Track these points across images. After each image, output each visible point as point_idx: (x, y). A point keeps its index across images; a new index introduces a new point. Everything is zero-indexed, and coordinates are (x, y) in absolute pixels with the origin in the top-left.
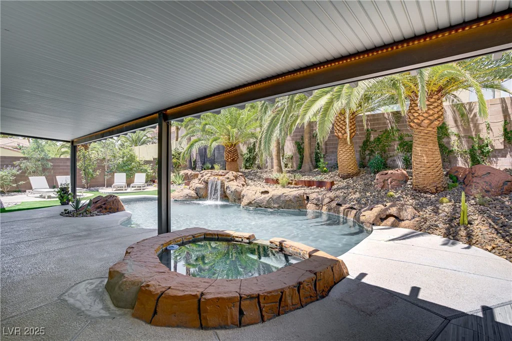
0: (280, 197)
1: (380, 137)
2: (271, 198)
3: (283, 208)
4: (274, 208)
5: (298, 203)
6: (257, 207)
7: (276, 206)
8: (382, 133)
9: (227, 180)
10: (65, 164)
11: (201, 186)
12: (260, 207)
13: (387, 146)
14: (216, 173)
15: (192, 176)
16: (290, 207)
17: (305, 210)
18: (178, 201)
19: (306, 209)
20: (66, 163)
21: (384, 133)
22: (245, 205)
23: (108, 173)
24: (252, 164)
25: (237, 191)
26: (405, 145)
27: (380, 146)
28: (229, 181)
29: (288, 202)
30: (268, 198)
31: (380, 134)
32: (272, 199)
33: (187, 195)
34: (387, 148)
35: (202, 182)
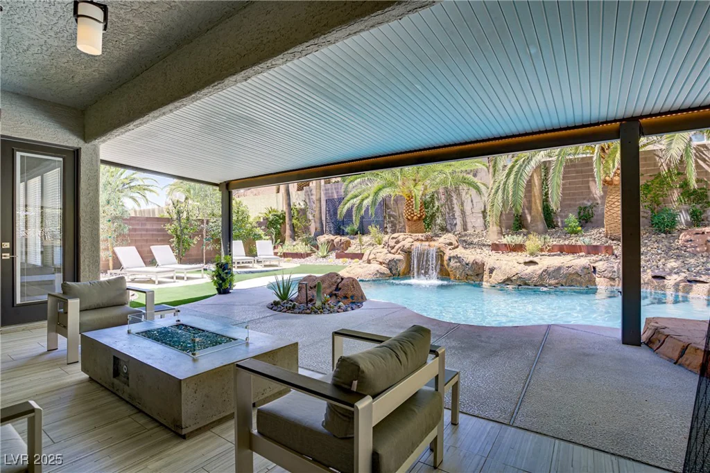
0: (559, 268)
1: (649, 183)
2: (545, 271)
3: (562, 285)
4: (550, 285)
5: (587, 277)
6: (522, 285)
7: (553, 282)
8: (653, 178)
9: (450, 247)
10: (143, 227)
11: (400, 257)
12: (526, 284)
13: (662, 196)
14: (416, 238)
15: (343, 243)
16: (573, 284)
17: (594, 287)
18: (365, 281)
19: (596, 285)
20: (145, 224)
21: (657, 178)
22: (499, 283)
23: (208, 240)
24: (428, 225)
25: (476, 263)
26: (692, 194)
27: (649, 196)
28: (454, 249)
29: (571, 276)
30: (540, 272)
31: (650, 179)
32: (547, 273)
33: (378, 271)
34: (661, 198)
35: (399, 251)
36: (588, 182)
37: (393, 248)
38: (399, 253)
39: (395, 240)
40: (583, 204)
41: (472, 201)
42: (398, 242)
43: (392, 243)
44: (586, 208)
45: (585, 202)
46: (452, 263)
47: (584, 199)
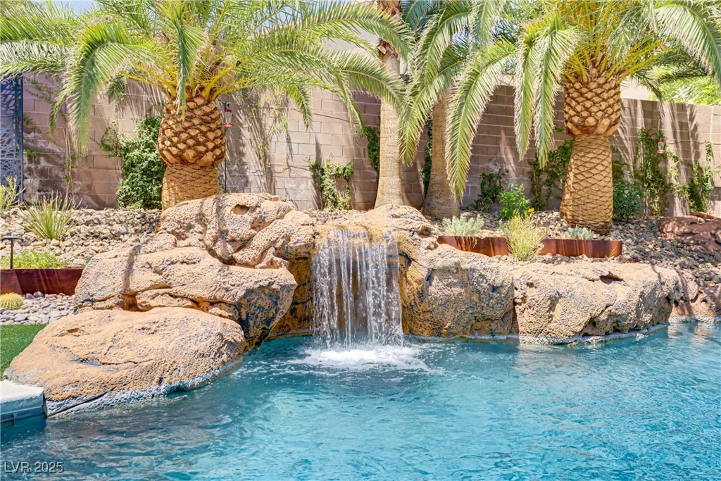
3: (653, 324)
4: (645, 326)
7: (648, 319)
9: (427, 242)
16: (660, 318)
28: (436, 246)
29: (661, 303)
35: (270, 255)
36: (498, 131)
37: (244, 244)
38: (272, 264)
39: (248, 217)
40: (488, 169)
41: (288, 140)
42: (259, 224)
43: (239, 226)
44: (491, 177)
45: (491, 165)
46: (436, 288)
47: (490, 160)
